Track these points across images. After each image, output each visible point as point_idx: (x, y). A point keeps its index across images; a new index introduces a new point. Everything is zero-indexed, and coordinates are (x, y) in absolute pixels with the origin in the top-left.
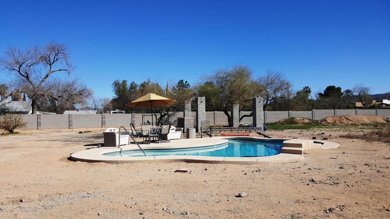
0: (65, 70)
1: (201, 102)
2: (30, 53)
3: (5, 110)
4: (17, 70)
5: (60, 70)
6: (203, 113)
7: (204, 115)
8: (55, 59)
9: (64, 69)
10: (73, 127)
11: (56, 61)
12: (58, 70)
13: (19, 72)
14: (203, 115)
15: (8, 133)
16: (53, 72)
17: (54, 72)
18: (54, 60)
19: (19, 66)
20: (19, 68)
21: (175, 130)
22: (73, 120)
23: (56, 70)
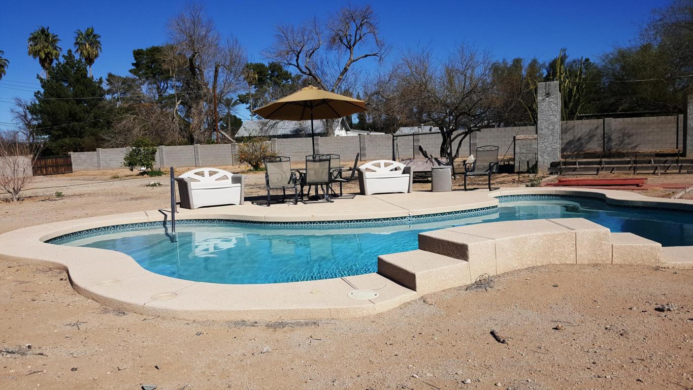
0: (374, 55)
1: (548, 95)
2: (307, 32)
3: (301, 131)
4: (294, 65)
5: (366, 56)
6: (553, 123)
7: (553, 129)
8: (358, 38)
9: (372, 54)
10: (367, 158)
11: (358, 40)
12: (363, 57)
13: (298, 66)
14: (551, 128)
15: (250, 170)
16: (354, 61)
17: (356, 60)
18: (355, 38)
19: (296, 58)
20: (297, 60)
21: (402, 171)
22: (366, 146)
23: (360, 57)
